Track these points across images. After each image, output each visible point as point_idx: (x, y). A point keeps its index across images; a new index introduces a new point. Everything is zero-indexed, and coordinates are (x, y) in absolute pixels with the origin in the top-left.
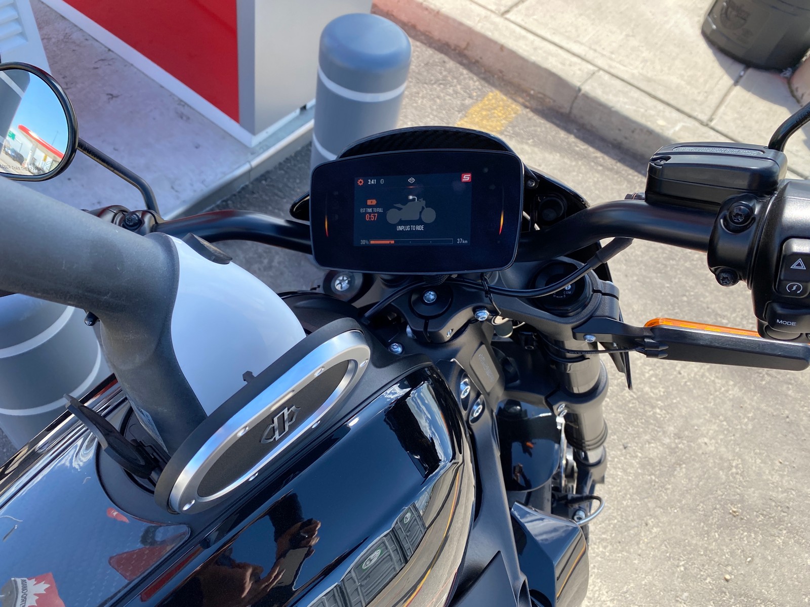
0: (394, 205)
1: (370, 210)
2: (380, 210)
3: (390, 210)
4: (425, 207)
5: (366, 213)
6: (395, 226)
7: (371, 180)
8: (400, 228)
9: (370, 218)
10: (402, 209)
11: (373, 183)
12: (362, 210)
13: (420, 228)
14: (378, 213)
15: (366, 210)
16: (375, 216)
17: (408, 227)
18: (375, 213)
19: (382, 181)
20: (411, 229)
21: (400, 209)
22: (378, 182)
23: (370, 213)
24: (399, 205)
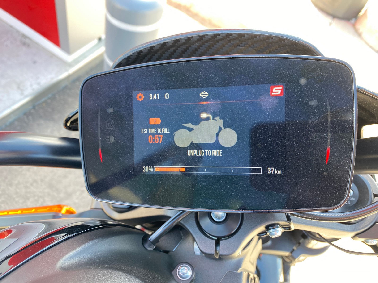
0: (184, 125)
1: (153, 131)
2: (166, 131)
3: (179, 131)
4: (223, 127)
5: (148, 134)
6: (185, 150)
7: (153, 95)
8: (191, 153)
9: (154, 140)
10: (193, 129)
11: (156, 98)
12: (144, 131)
13: (217, 153)
14: (163, 134)
15: (148, 130)
16: (159, 138)
17: (202, 151)
18: (159, 134)
19: (167, 96)
20: (205, 154)
21: (191, 130)
22: (162, 96)
23: (153, 135)
24: (190, 125)
